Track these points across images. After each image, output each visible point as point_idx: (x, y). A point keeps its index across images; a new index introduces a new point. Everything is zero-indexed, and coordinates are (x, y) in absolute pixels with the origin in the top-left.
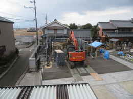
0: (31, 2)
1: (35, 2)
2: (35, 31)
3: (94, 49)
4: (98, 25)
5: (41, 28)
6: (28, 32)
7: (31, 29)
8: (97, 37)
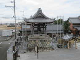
0: (11, 2)
1: (14, 2)
2: (14, 26)
3: (66, 42)
4: (68, 20)
5: (19, 23)
6: (8, 26)
7: (11, 24)
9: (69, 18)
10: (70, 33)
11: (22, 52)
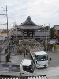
0: (4, 10)
1: (7, 11)
2: (7, 32)
3: (52, 46)
4: (54, 27)
5: (11, 29)
6: (1, 32)
8: (53, 37)
9: (55, 25)
10: (56, 39)
11: (13, 54)
